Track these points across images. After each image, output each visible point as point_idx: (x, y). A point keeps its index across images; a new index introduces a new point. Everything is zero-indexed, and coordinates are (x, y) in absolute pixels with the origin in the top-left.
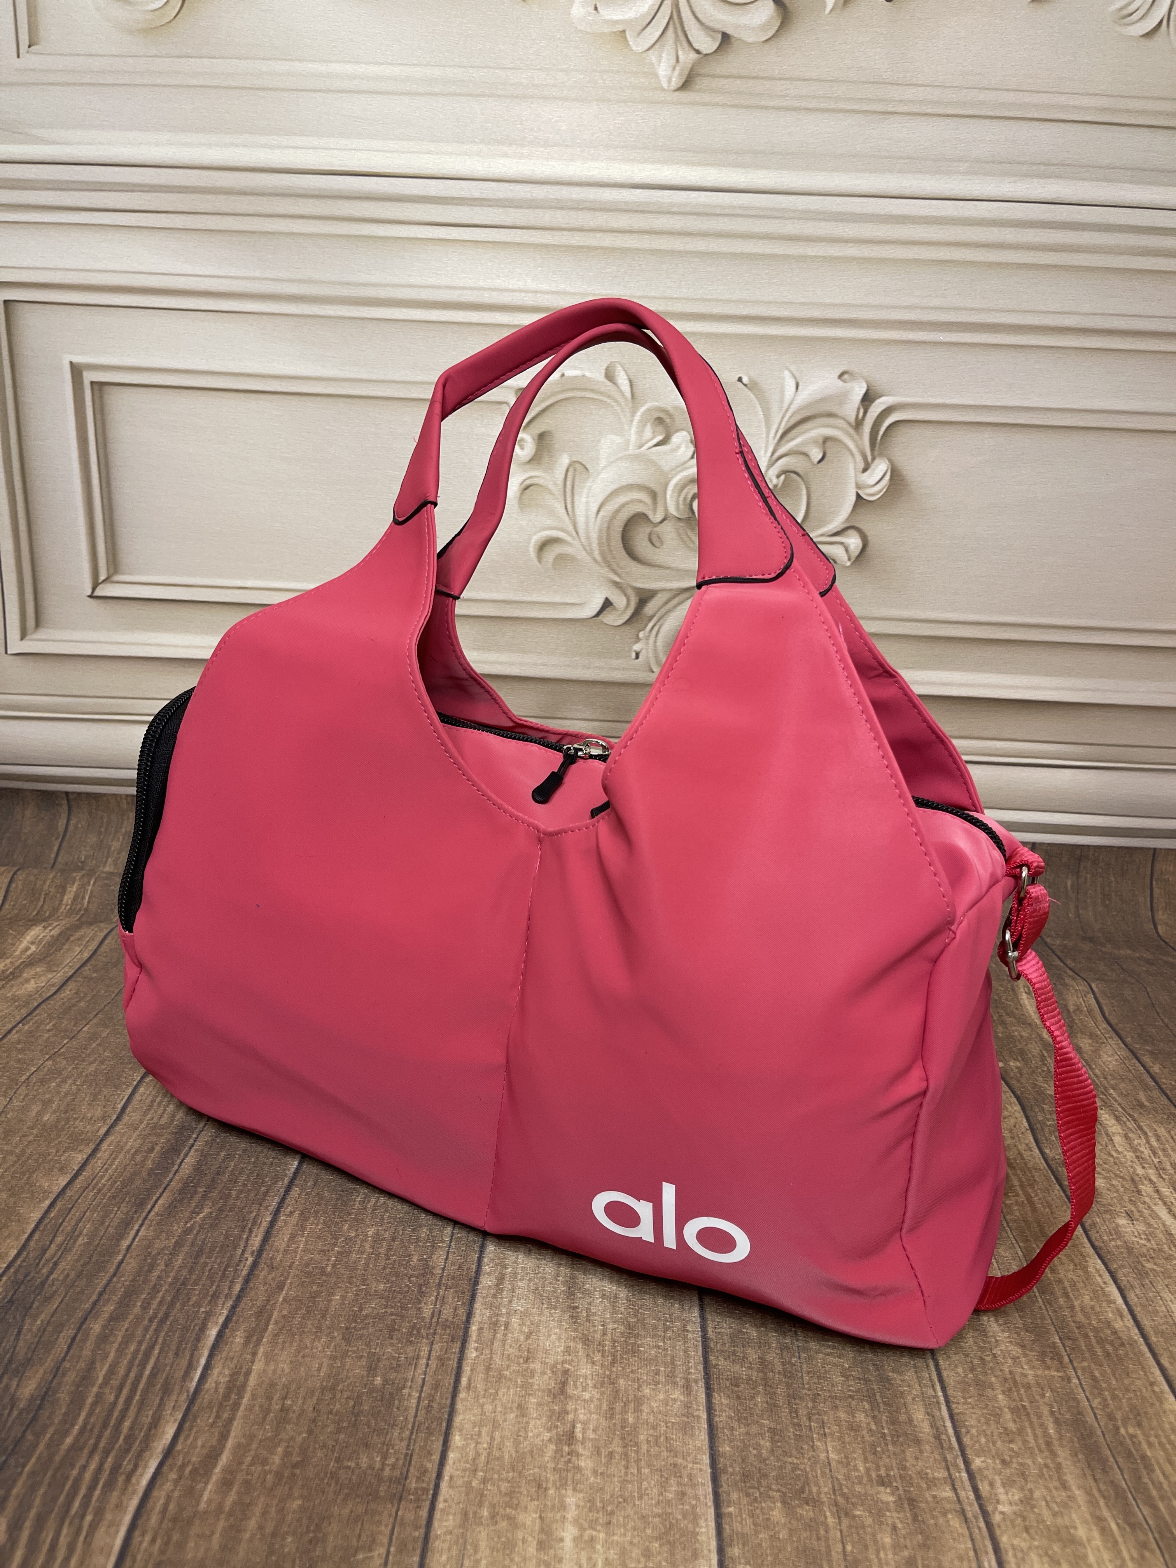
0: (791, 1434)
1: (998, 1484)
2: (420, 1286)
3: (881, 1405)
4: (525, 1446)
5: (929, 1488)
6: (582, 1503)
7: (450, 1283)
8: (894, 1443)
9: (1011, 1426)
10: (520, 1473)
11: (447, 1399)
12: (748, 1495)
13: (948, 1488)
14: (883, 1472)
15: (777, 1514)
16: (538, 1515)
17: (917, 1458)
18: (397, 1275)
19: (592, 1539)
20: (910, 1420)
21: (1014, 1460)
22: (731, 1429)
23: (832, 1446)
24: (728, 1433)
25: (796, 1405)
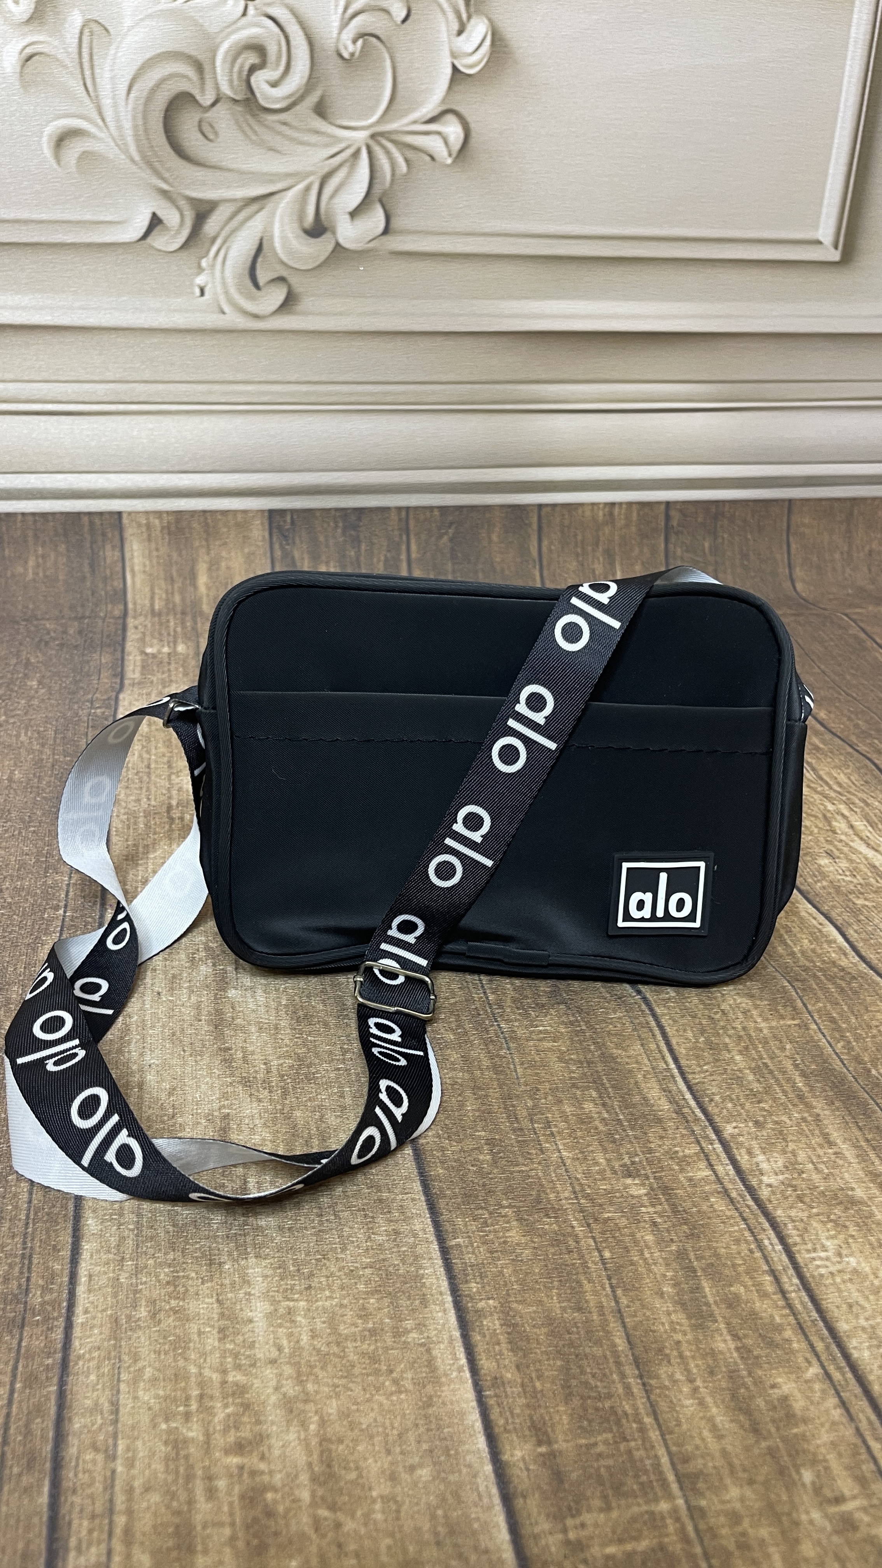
0: (513, 1141)
1: (756, 1151)
3: (610, 1090)
5: (682, 1170)
6: (270, 1272)
8: (633, 1128)
9: (756, 1086)
12: (476, 1219)
13: (703, 1164)
14: (626, 1161)
15: (515, 1235)
16: (214, 1298)
17: (661, 1138)
19: (290, 1311)
20: (645, 1099)
21: (768, 1120)
22: (443, 1149)
23: (564, 1144)
24: (439, 1154)
25: (513, 1106)
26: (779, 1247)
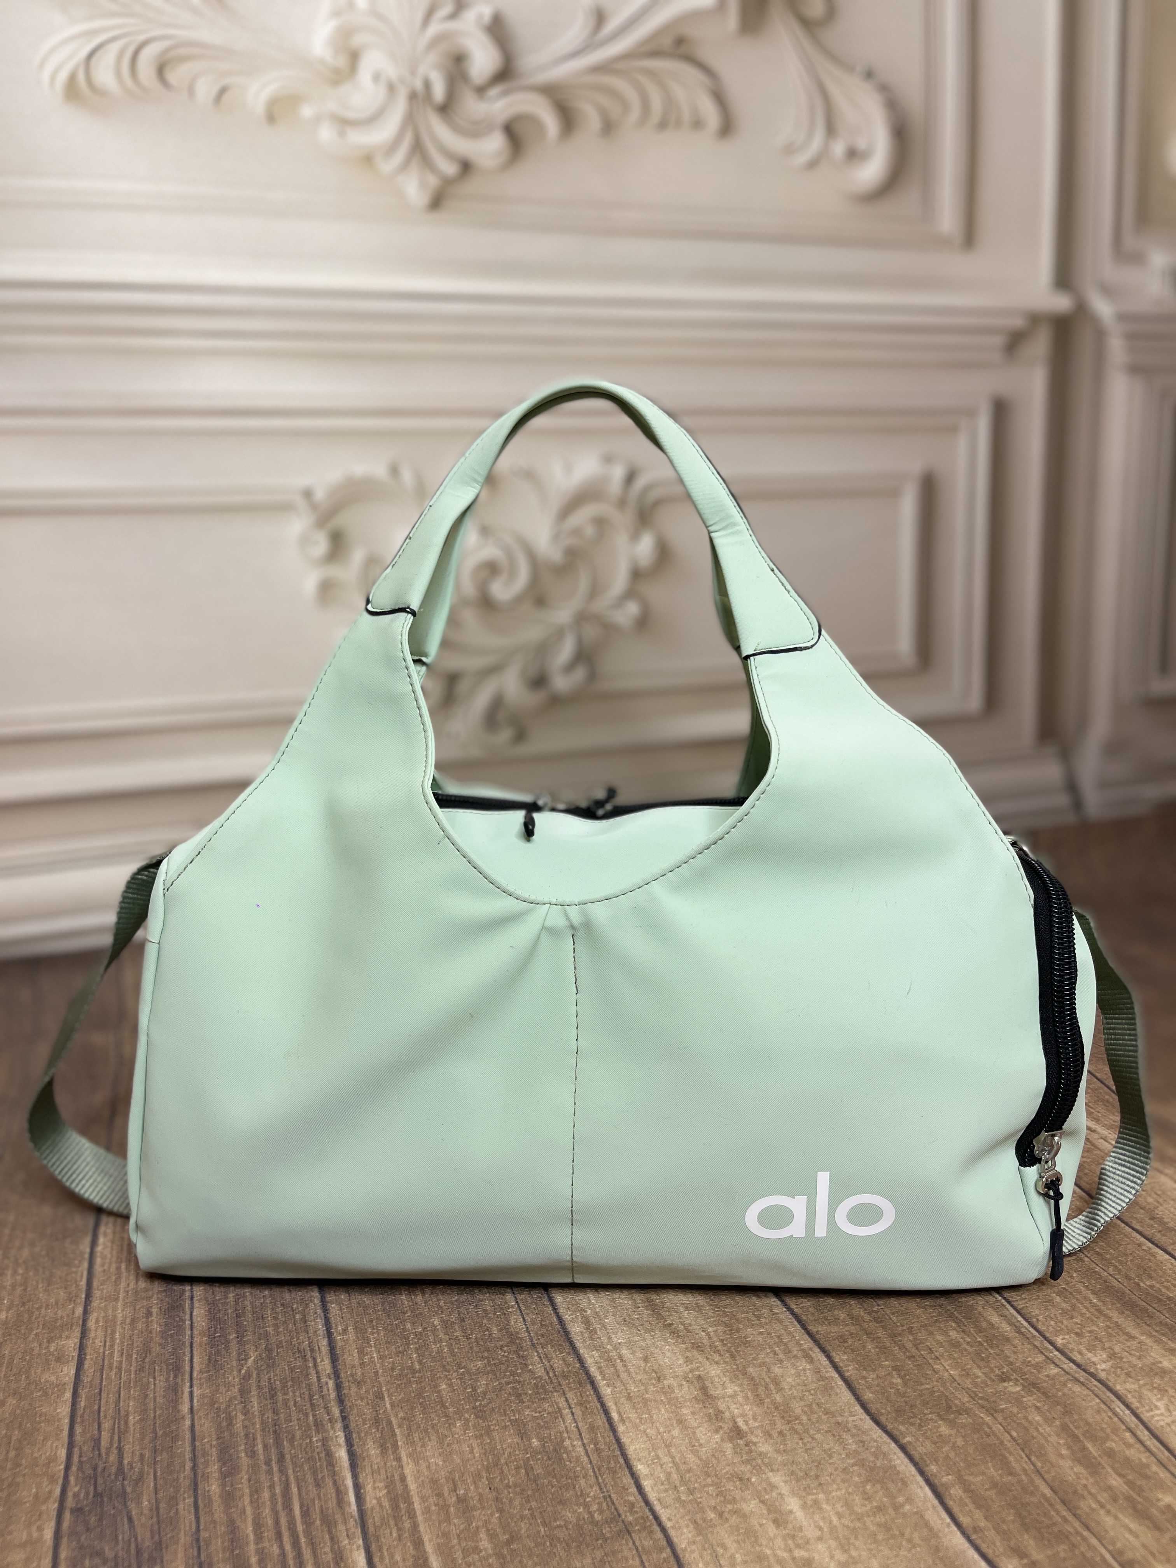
0: (911, 1366)
1: (1085, 1351)
2: (516, 1352)
3: (963, 1320)
4: (704, 1452)
5: (1039, 1372)
6: (788, 1479)
7: (542, 1341)
8: (992, 1347)
9: (1064, 1305)
10: (716, 1475)
11: (609, 1437)
12: (912, 1424)
13: (1052, 1366)
14: (997, 1372)
15: (944, 1430)
16: (757, 1500)
17: (1015, 1353)
18: (488, 1350)
19: (816, 1502)
20: (992, 1325)
21: (1084, 1331)
22: (864, 1378)
23: (948, 1365)
24: (863, 1382)
25: (900, 1341)
26: (1127, 1412)
